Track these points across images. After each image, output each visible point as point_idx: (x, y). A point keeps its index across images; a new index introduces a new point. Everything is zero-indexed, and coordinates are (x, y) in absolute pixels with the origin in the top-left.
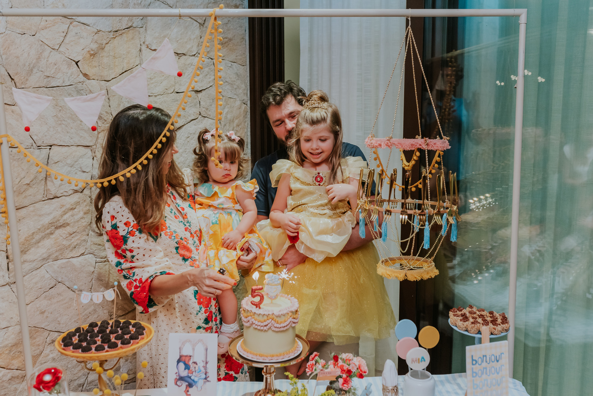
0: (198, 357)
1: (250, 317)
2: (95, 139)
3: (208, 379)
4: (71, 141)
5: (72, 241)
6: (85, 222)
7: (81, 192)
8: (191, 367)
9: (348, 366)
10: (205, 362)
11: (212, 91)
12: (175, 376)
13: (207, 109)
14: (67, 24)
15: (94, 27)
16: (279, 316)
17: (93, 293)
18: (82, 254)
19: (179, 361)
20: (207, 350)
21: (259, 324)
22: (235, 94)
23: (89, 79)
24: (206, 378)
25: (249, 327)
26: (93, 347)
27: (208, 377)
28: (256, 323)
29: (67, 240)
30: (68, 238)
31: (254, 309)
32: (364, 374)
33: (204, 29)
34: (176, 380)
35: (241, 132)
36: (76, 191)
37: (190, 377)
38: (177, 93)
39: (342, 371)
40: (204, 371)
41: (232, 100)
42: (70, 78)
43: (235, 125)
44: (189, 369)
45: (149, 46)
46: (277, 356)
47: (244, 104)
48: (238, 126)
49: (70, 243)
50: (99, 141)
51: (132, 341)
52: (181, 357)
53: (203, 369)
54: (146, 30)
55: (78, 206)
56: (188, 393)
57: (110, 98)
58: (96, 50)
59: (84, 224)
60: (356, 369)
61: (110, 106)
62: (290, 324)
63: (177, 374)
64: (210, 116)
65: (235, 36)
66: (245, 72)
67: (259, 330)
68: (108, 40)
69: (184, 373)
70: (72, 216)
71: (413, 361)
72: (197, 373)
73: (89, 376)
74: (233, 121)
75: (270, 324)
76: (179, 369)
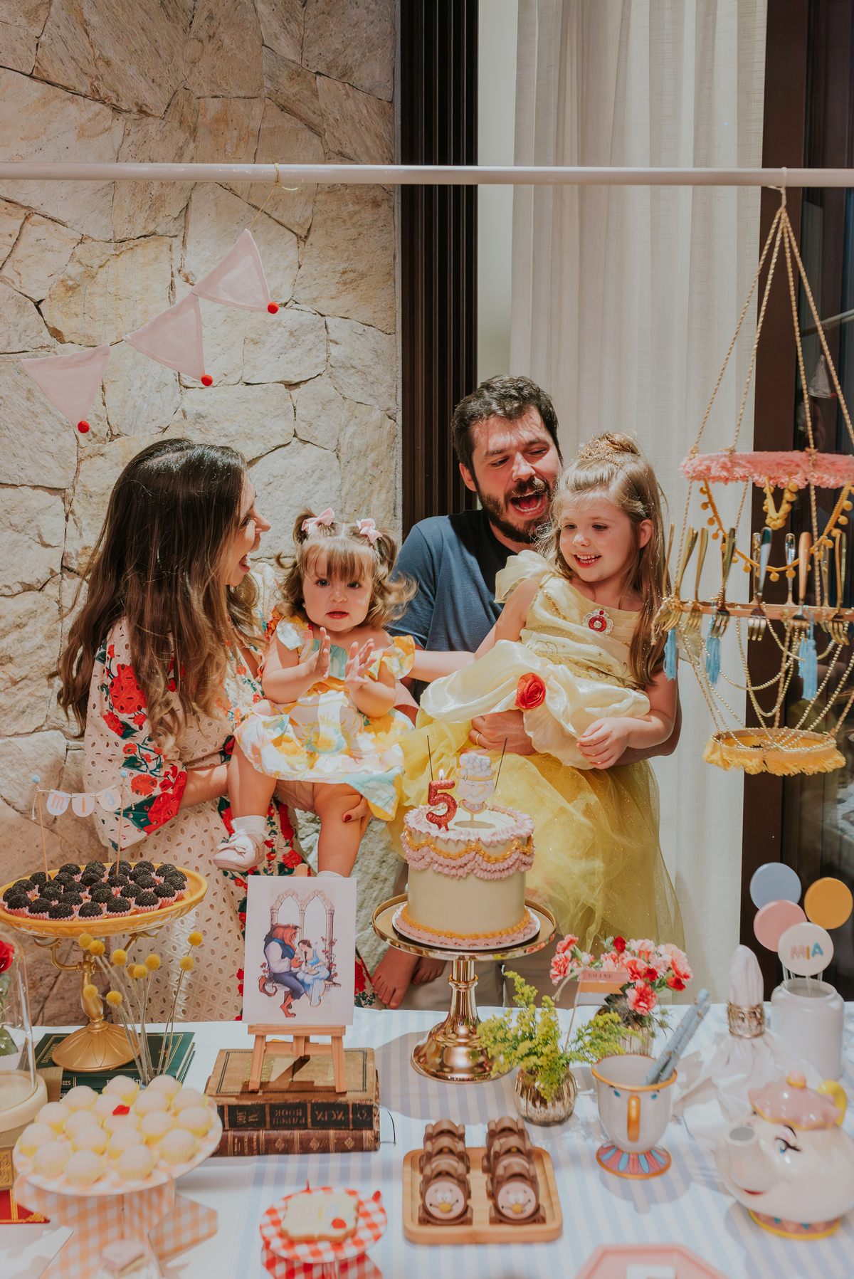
0: (313, 930)
1: (426, 849)
2: (73, 474)
3: (335, 980)
4: (21, 474)
5: (18, 698)
6: (46, 656)
7: (40, 590)
8: (297, 951)
9: (646, 965)
10: (328, 942)
11: (323, 387)
12: (260, 973)
13: (310, 425)
14: (18, 219)
15: (77, 227)
16: (491, 845)
17: (74, 795)
18: (37, 730)
19: (269, 939)
20: (332, 915)
21: (447, 862)
22: (371, 395)
23: (62, 341)
24: (329, 979)
25: (424, 870)
26: (76, 908)
27: (336, 974)
28: (441, 860)
29: (7, 694)
30: (9, 690)
31: (434, 830)
32: (684, 981)
33: (308, 247)
34: (263, 981)
35: (382, 480)
36: (28, 588)
37: (294, 975)
38: (248, 384)
39: (633, 973)
40: (326, 961)
41: (363, 408)
42: (23, 337)
43: (369, 464)
44: (292, 957)
45: (190, 277)
46: (486, 937)
47: (390, 418)
48: (376, 465)
49: (12, 701)
50: (80, 478)
51: (160, 900)
52: (274, 928)
53: (322, 957)
54: (184, 242)
55: (32, 621)
56: (291, 1011)
57: (106, 386)
58: (78, 279)
59: (44, 661)
60: (664, 969)
61: (104, 404)
62: (517, 866)
63: (266, 969)
64: (316, 439)
65: (372, 267)
66: (393, 346)
67: (446, 875)
68: (104, 258)
69: (281, 966)
70: (20, 641)
71: (795, 952)
72: (310, 966)
73: (47, 1005)
74: (366, 456)
75: (472, 863)
76: (270, 956)
